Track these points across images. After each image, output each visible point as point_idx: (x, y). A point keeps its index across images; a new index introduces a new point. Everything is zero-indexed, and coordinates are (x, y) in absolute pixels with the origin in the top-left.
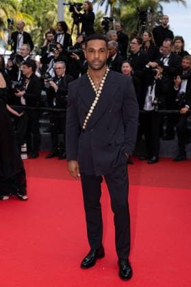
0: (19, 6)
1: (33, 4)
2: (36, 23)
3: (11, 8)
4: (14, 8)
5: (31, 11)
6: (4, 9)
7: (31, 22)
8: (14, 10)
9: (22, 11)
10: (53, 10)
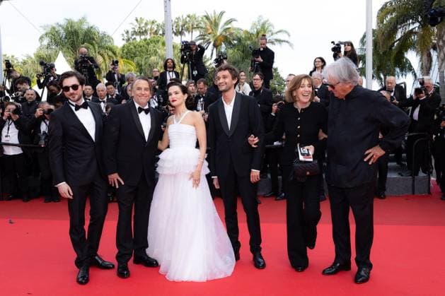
0: (118, 51)
1: (134, 50)
2: (138, 69)
3: (110, 53)
4: (114, 53)
5: (132, 57)
6: (102, 55)
7: (132, 68)
8: (114, 56)
9: (122, 58)
10: (155, 55)
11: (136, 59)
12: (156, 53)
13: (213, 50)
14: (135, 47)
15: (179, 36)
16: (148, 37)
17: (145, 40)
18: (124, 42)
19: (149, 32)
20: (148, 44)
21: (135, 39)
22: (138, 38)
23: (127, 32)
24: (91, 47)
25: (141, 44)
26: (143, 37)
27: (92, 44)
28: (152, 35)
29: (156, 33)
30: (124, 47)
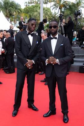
11: (29, 13)
12: (37, 11)
13: (59, 10)
14: (29, 9)
15: (46, 4)
16: (34, 5)
17: (33, 6)
18: (25, 7)
19: (34, 3)
20: (34, 7)
21: (29, 5)
22: (30, 5)
23: (26, 3)
24: (12, 9)
25: (31, 7)
26: (32, 5)
27: (13, 8)
28: (36, 4)
29: (37, 3)
30: (25, 8)
